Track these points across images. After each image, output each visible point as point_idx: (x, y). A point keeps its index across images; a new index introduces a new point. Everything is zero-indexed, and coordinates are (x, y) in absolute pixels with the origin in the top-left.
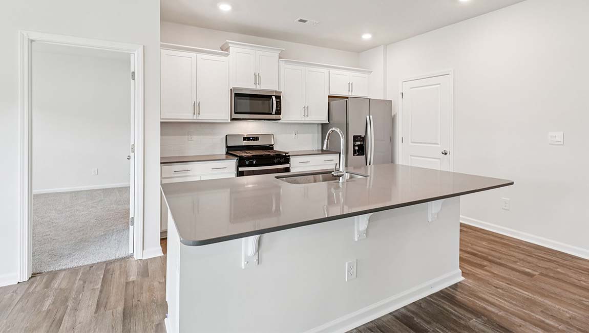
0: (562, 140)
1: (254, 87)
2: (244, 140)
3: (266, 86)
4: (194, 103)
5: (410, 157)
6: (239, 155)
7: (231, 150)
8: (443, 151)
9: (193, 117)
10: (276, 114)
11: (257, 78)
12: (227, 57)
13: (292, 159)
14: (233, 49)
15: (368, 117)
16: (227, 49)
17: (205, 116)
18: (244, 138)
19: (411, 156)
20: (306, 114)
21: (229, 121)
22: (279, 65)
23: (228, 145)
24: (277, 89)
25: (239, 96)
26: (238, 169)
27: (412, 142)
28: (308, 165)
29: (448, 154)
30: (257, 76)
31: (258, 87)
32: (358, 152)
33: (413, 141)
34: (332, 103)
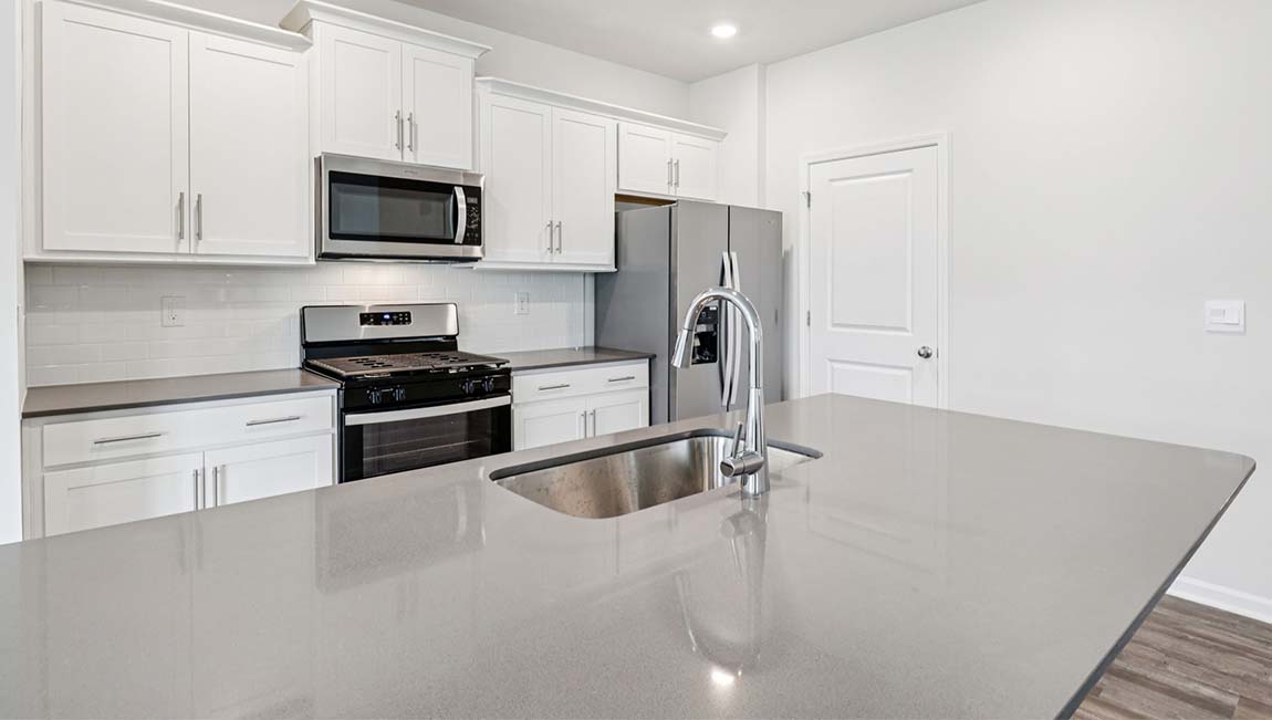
0: (1242, 323)
1: (395, 157)
2: (362, 324)
3: (431, 156)
4: (181, 201)
5: (829, 363)
6: (344, 374)
7: (317, 356)
8: (919, 347)
9: (177, 247)
10: (467, 241)
11: (405, 126)
12: (302, 51)
13: (519, 382)
14: (324, 29)
15: (726, 255)
16: (305, 28)
17: (219, 244)
18: (362, 315)
19: (831, 361)
20: (556, 245)
21: (312, 261)
22: (473, 95)
23: (309, 339)
24: (468, 167)
25: (343, 182)
26: (341, 420)
27: (835, 325)
28: (565, 394)
29: (934, 354)
30: (407, 123)
31: (409, 158)
32: (700, 353)
33: (836, 322)
34: (625, 215)
